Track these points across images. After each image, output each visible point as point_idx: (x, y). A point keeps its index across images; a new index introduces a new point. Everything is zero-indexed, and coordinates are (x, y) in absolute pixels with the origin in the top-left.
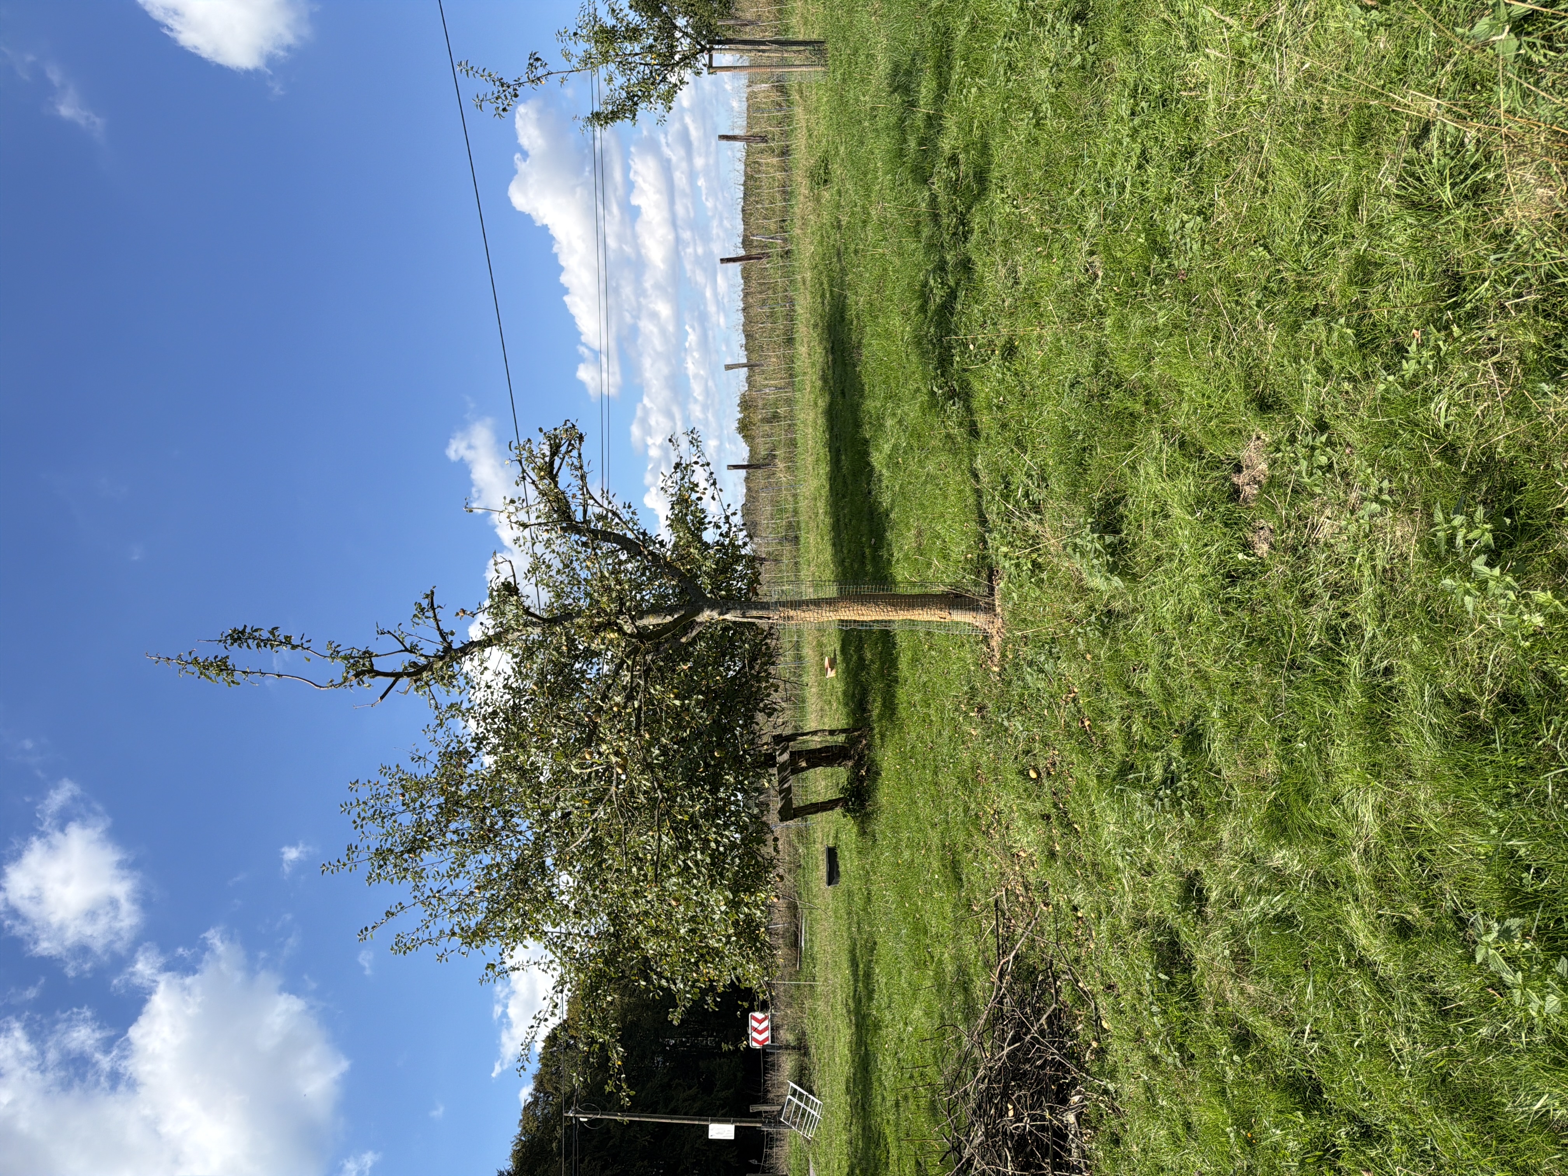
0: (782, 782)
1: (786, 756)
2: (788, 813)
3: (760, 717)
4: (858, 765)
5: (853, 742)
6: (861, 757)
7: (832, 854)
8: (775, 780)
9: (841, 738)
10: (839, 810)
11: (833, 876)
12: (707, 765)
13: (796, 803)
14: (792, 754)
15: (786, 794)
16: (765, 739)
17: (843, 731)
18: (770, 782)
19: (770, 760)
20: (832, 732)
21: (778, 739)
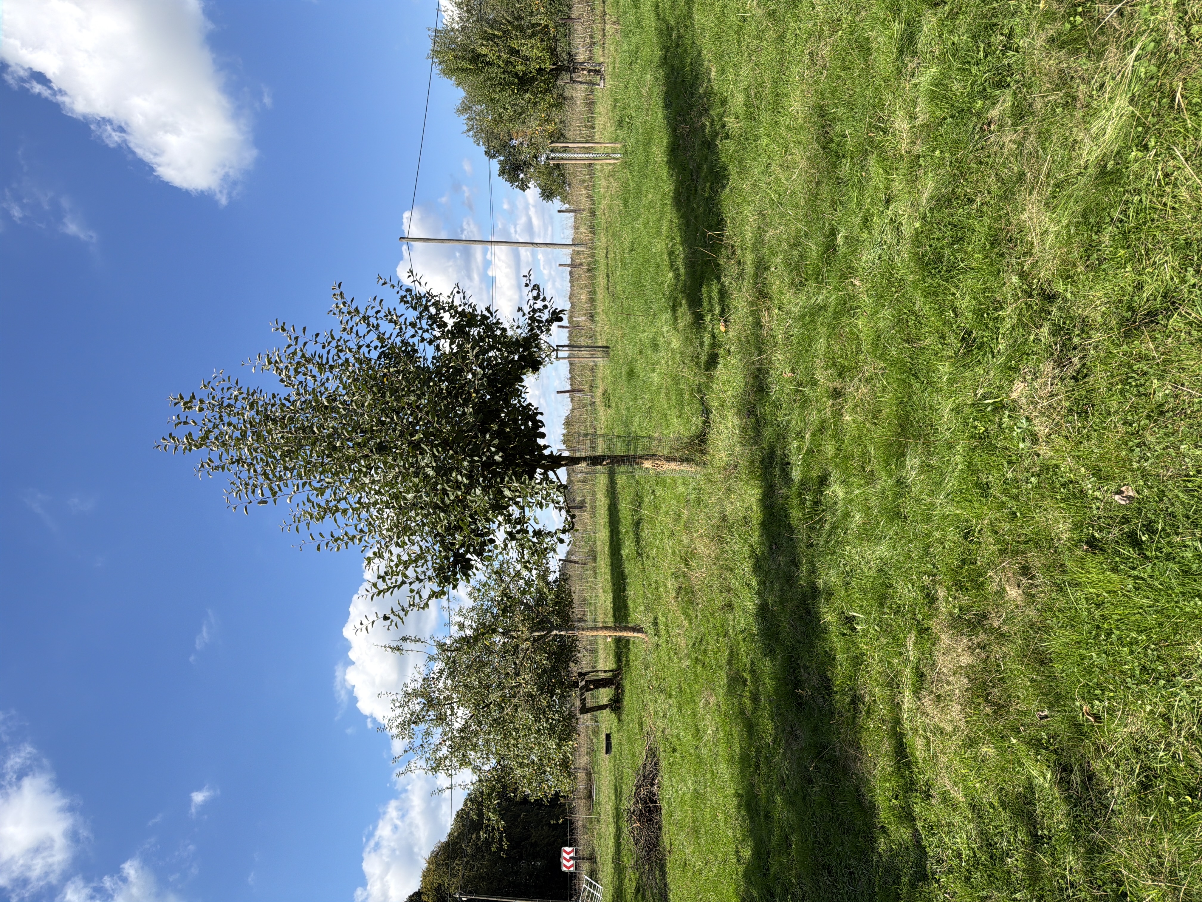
0: (581, 695)
1: (583, 683)
2: (584, 710)
3: (572, 664)
4: (617, 688)
5: (615, 676)
6: (619, 684)
7: (608, 737)
8: (578, 693)
9: (609, 674)
10: (608, 710)
11: (608, 750)
12: (549, 685)
13: (588, 705)
14: (587, 681)
15: (583, 701)
16: (574, 674)
17: (611, 671)
18: (575, 694)
19: (575, 685)
20: (605, 672)
21: (580, 674)
